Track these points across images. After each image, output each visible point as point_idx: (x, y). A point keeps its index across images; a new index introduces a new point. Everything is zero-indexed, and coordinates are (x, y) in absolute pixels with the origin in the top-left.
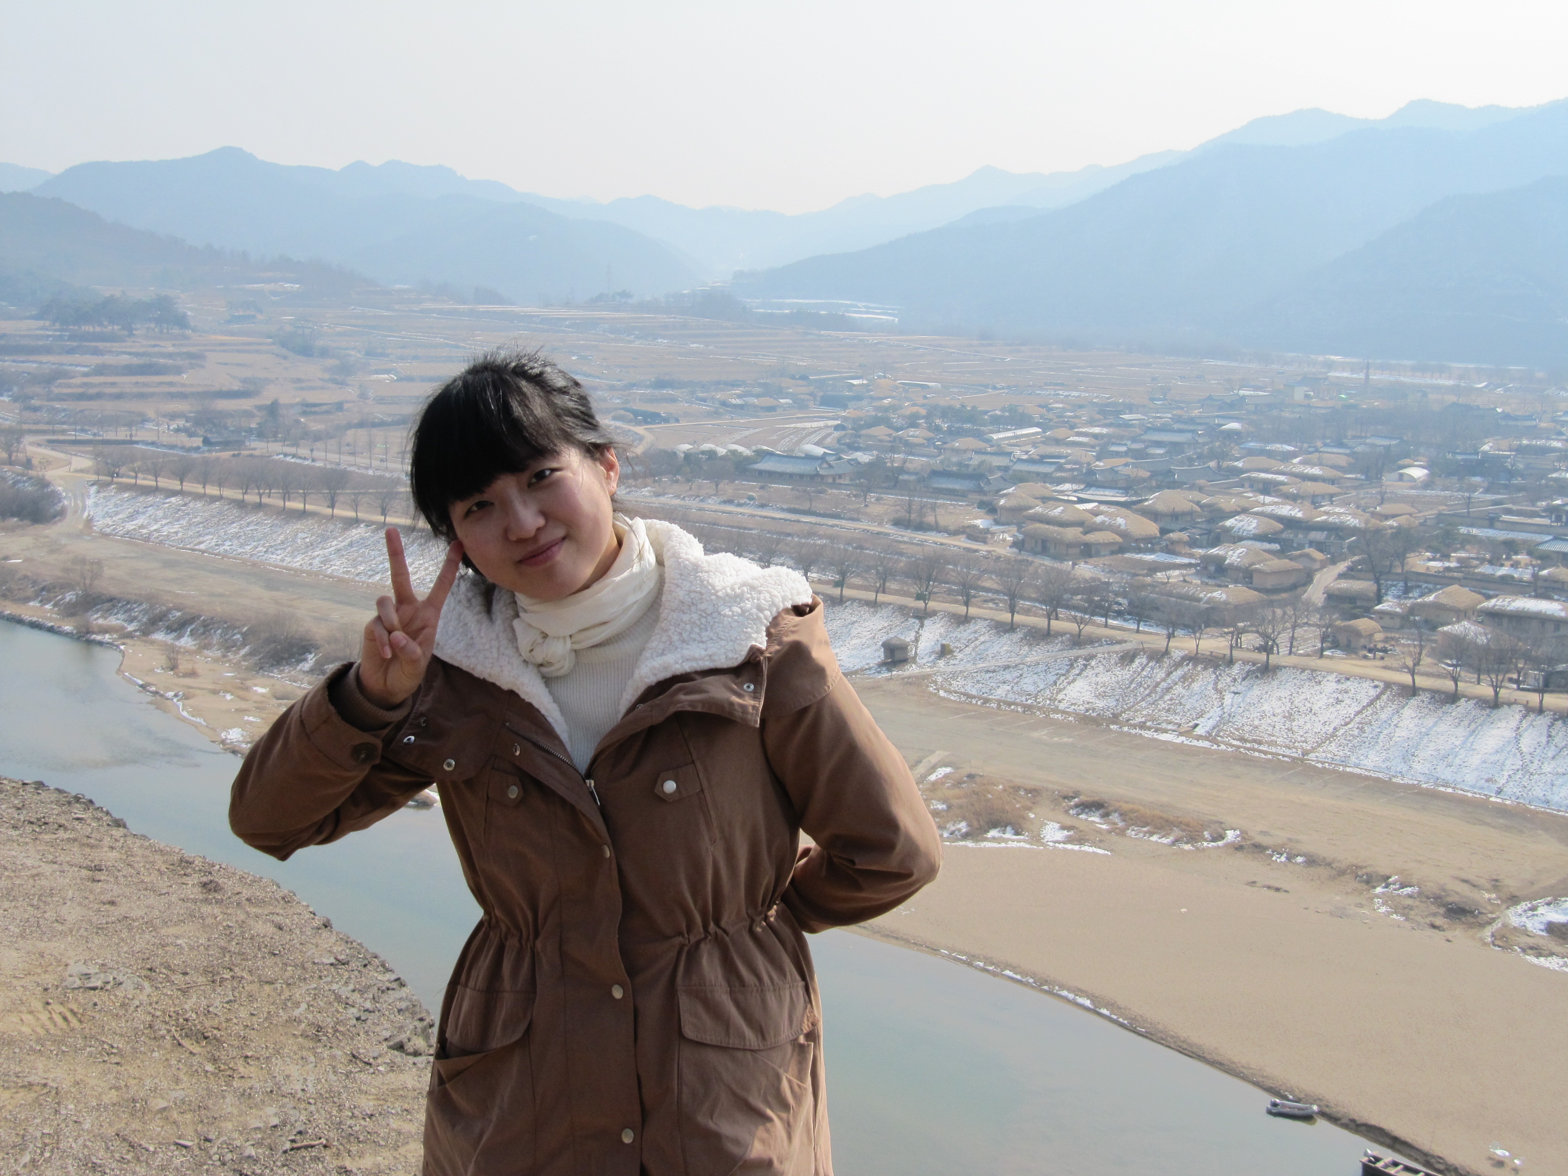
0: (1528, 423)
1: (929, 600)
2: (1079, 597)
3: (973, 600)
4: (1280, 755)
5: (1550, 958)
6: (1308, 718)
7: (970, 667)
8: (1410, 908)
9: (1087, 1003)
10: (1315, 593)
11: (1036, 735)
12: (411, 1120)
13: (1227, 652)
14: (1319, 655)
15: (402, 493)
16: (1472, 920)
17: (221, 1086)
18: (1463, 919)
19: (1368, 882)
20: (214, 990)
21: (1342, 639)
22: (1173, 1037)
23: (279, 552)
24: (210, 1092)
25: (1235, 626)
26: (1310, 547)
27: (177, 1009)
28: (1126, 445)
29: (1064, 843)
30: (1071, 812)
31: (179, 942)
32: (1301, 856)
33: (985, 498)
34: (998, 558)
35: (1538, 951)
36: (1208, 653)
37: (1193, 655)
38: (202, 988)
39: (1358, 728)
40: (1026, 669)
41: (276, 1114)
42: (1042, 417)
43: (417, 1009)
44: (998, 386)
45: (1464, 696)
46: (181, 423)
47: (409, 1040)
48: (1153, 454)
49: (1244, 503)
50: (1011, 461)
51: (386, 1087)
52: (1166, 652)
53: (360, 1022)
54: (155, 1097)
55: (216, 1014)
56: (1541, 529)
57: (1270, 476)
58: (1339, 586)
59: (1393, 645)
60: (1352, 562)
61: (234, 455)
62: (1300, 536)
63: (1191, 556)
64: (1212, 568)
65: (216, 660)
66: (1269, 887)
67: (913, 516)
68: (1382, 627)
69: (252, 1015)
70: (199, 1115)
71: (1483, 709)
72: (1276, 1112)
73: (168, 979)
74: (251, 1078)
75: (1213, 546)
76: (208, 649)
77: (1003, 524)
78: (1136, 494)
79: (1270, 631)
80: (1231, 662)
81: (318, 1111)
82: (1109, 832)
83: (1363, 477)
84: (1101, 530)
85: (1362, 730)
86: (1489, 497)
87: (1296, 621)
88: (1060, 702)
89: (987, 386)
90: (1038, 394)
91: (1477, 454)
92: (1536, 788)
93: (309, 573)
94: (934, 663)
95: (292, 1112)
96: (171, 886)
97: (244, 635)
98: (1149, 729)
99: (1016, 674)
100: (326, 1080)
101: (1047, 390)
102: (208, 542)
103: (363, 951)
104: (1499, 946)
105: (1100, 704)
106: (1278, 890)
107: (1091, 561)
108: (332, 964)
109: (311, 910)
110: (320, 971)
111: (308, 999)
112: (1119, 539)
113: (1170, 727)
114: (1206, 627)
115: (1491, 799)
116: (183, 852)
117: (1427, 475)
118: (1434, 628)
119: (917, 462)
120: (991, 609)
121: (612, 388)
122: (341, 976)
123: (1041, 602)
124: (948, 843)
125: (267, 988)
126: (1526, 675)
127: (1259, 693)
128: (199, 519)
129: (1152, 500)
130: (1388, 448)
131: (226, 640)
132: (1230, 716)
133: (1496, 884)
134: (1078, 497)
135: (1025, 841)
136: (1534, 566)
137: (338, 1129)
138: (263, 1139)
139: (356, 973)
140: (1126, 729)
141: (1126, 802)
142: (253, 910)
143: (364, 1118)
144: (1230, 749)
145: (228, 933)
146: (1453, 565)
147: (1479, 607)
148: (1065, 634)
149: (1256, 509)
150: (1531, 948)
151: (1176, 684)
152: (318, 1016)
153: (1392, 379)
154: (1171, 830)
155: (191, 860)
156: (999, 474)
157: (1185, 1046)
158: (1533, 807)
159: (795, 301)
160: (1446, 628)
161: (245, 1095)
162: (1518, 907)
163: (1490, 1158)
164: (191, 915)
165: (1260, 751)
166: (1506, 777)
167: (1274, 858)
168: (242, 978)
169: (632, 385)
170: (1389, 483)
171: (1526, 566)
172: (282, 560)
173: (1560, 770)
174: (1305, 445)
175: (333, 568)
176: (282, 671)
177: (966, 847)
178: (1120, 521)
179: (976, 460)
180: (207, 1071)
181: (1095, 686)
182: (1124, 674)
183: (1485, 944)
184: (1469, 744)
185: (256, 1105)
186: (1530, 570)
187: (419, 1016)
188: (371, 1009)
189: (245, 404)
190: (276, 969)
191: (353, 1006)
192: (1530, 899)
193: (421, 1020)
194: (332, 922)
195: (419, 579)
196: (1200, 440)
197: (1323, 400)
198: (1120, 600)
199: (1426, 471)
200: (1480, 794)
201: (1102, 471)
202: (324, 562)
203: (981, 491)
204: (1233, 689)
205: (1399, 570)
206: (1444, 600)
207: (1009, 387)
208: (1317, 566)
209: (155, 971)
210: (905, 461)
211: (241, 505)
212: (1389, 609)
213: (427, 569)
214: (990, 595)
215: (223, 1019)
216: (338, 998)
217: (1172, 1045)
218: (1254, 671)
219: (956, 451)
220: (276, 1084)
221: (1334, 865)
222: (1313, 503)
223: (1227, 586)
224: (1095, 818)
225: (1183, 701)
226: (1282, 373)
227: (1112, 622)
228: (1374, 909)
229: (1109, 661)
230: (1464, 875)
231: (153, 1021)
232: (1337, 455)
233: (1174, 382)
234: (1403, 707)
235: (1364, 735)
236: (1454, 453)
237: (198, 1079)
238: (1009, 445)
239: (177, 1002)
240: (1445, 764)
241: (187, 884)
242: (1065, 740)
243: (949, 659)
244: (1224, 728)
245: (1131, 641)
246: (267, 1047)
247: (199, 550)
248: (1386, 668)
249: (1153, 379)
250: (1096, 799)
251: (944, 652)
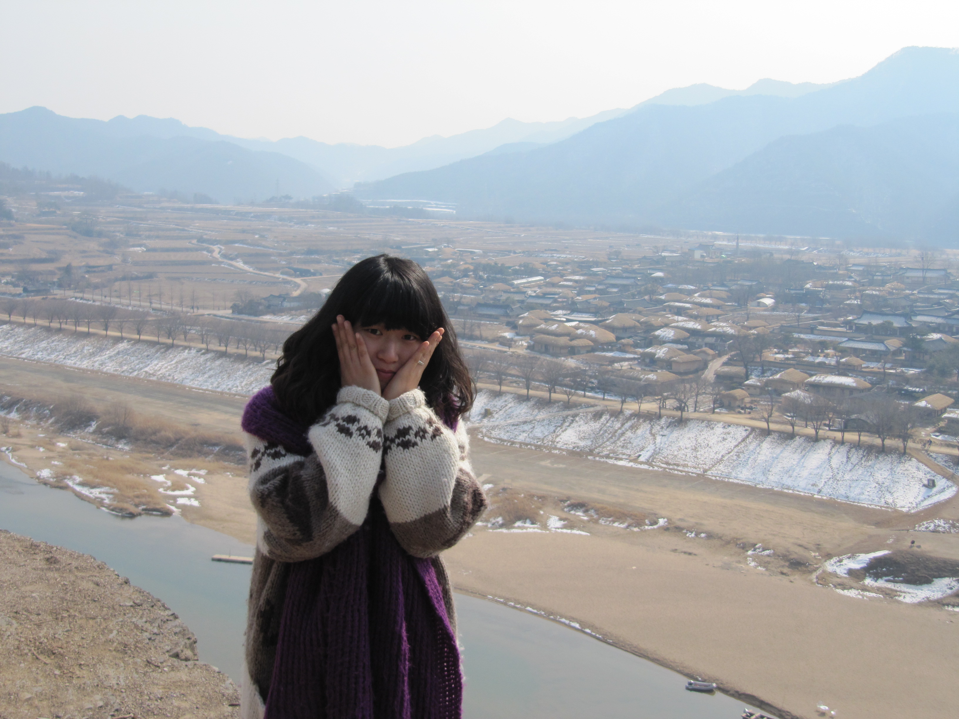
0: (832, 271)
1: (477, 382)
2: (568, 379)
3: (504, 382)
4: (690, 472)
5: (850, 590)
6: (706, 450)
7: (503, 423)
8: (768, 563)
9: (577, 626)
10: (709, 374)
11: (543, 463)
12: (186, 700)
13: (658, 411)
14: (712, 412)
15: (151, 321)
16: (804, 569)
17: (65, 683)
18: (800, 568)
19: (743, 548)
20: (58, 624)
21: (726, 402)
22: (629, 645)
23: (73, 358)
24: (58, 688)
25: (662, 395)
26: (706, 347)
27: (34, 636)
28: (594, 286)
29: (562, 528)
30: (566, 510)
31: (34, 595)
32: (704, 533)
33: (510, 320)
34: (519, 356)
35: (843, 586)
36: (646, 412)
37: (637, 413)
38: (50, 623)
39: (736, 455)
40: (536, 423)
41: (101, 699)
42: (544, 270)
43: (186, 632)
44: (517, 251)
45: (798, 435)
46: (9, 278)
47: (182, 651)
48: (611, 292)
49: (665, 320)
50: (526, 297)
51: (169, 680)
52: (621, 412)
53: (151, 641)
54: (23, 692)
55: (59, 639)
56: (841, 334)
57: (681, 304)
58: (723, 370)
59: (756, 405)
60: (731, 355)
61: (43, 299)
62: (700, 340)
63: (635, 353)
64: (647, 360)
65: (33, 427)
66: (685, 553)
67: (467, 331)
68: (749, 394)
69: (83, 638)
70: (52, 702)
71: (809, 442)
72: (691, 688)
73: (28, 618)
74: (84, 677)
75: (648, 347)
76: (28, 420)
77: (521, 336)
78: (601, 316)
79: (683, 397)
80: (660, 417)
81: (127, 697)
82: (589, 521)
83: (736, 304)
84: (580, 338)
85: (738, 456)
86: (811, 315)
87: (698, 392)
88: (557, 443)
89: (510, 252)
90: (541, 256)
91: (803, 290)
92: (841, 489)
93: (92, 371)
94: (481, 420)
95: (111, 697)
96: (26, 561)
97: (51, 411)
98: (611, 458)
99: (530, 426)
100: (132, 677)
101: (546, 253)
102: (27, 353)
103: (150, 597)
104: (821, 584)
105: (582, 444)
106: (690, 554)
107: (575, 357)
108: (131, 606)
109: (116, 573)
110: (125, 610)
111: (117, 627)
112: (591, 343)
113: (624, 457)
114: (645, 396)
115: (815, 496)
116: (32, 539)
117: (774, 303)
118: (779, 394)
119: (469, 298)
120: (515, 387)
121: (280, 255)
122: (138, 613)
123: (545, 382)
124: (491, 530)
125: (91, 622)
126: (834, 422)
127: (676, 435)
128: (21, 339)
129: (611, 319)
130: (750, 287)
131: (40, 414)
132: (659, 449)
133: (818, 547)
134: (566, 319)
135: (538, 528)
136: (837, 357)
137: (141, 707)
138: (93, 715)
139: (147, 611)
140: (597, 459)
141: (598, 503)
142: (80, 574)
143: (157, 700)
144: (660, 470)
145: (64, 588)
146: (790, 356)
147: (806, 381)
148: (560, 401)
149: (673, 324)
150: (839, 585)
151: (627, 431)
152: (125, 638)
153: (752, 245)
154: (626, 519)
155: (38, 544)
156: (518, 305)
157: (636, 650)
158: (839, 500)
159: (393, 200)
160: (787, 394)
161: (81, 689)
162: (832, 560)
163: (817, 711)
164: (41, 578)
165: (678, 470)
166: (823, 483)
167: (687, 535)
168: (75, 616)
169: (292, 253)
170: (752, 308)
171: (833, 357)
172: (75, 364)
173: (854, 478)
174: (702, 286)
175: (107, 368)
176: (76, 433)
177: (502, 533)
178: (592, 332)
179: (504, 297)
180: (56, 675)
181: (578, 433)
182: (596, 425)
183: (813, 583)
184: (801, 464)
185: (88, 694)
186: (835, 359)
187: (187, 637)
188: (157, 633)
189: (50, 267)
190: (97, 610)
191: (146, 632)
192: (839, 555)
193: (189, 639)
194: (130, 580)
195: (161, 374)
196: (639, 283)
197: (711, 258)
198: (593, 380)
199: (773, 301)
200: (808, 493)
201: (581, 303)
202: (101, 365)
203: (507, 315)
204: (661, 433)
205: (759, 360)
206: (785, 378)
207: (524, 252)
208: (710, 358)
209: (19, 614)
210: (461, 298)
211: (48, 329)
212: (753, 383)
213: (166, 368)
214: (514, 378)
215: (64, 642)
216: (136, 627)
217: (629, 650)
218: (674, 422)
219: (492, 291)
220: (100, 681)
221: (723, 538)
222: (707, 320)
223: (657, 371)
224: (580, 513)
225: (632, 441)
226: (687, 242)
227: (588, 394)
228: (747, 564)
229: (586, 417)
230: (799, 542)
231: (19, 644)
232: (721, 291)
233: (622, 248)
234: (762, 442)
235: (740, 459)
236: (789, 289)
237: (50, 680)
238: (524, 287)
239: (34, 632)
240: (788, 475)
241: (37, 559)
242: (561, 466)
243: (490, 418)
244: (657, 457)
245: (600, 405)
246: (93, 658)
247: (22, 358)
248: (752, 419)
249: (611, 247)
250: (581, 501)
251: (487, 414)
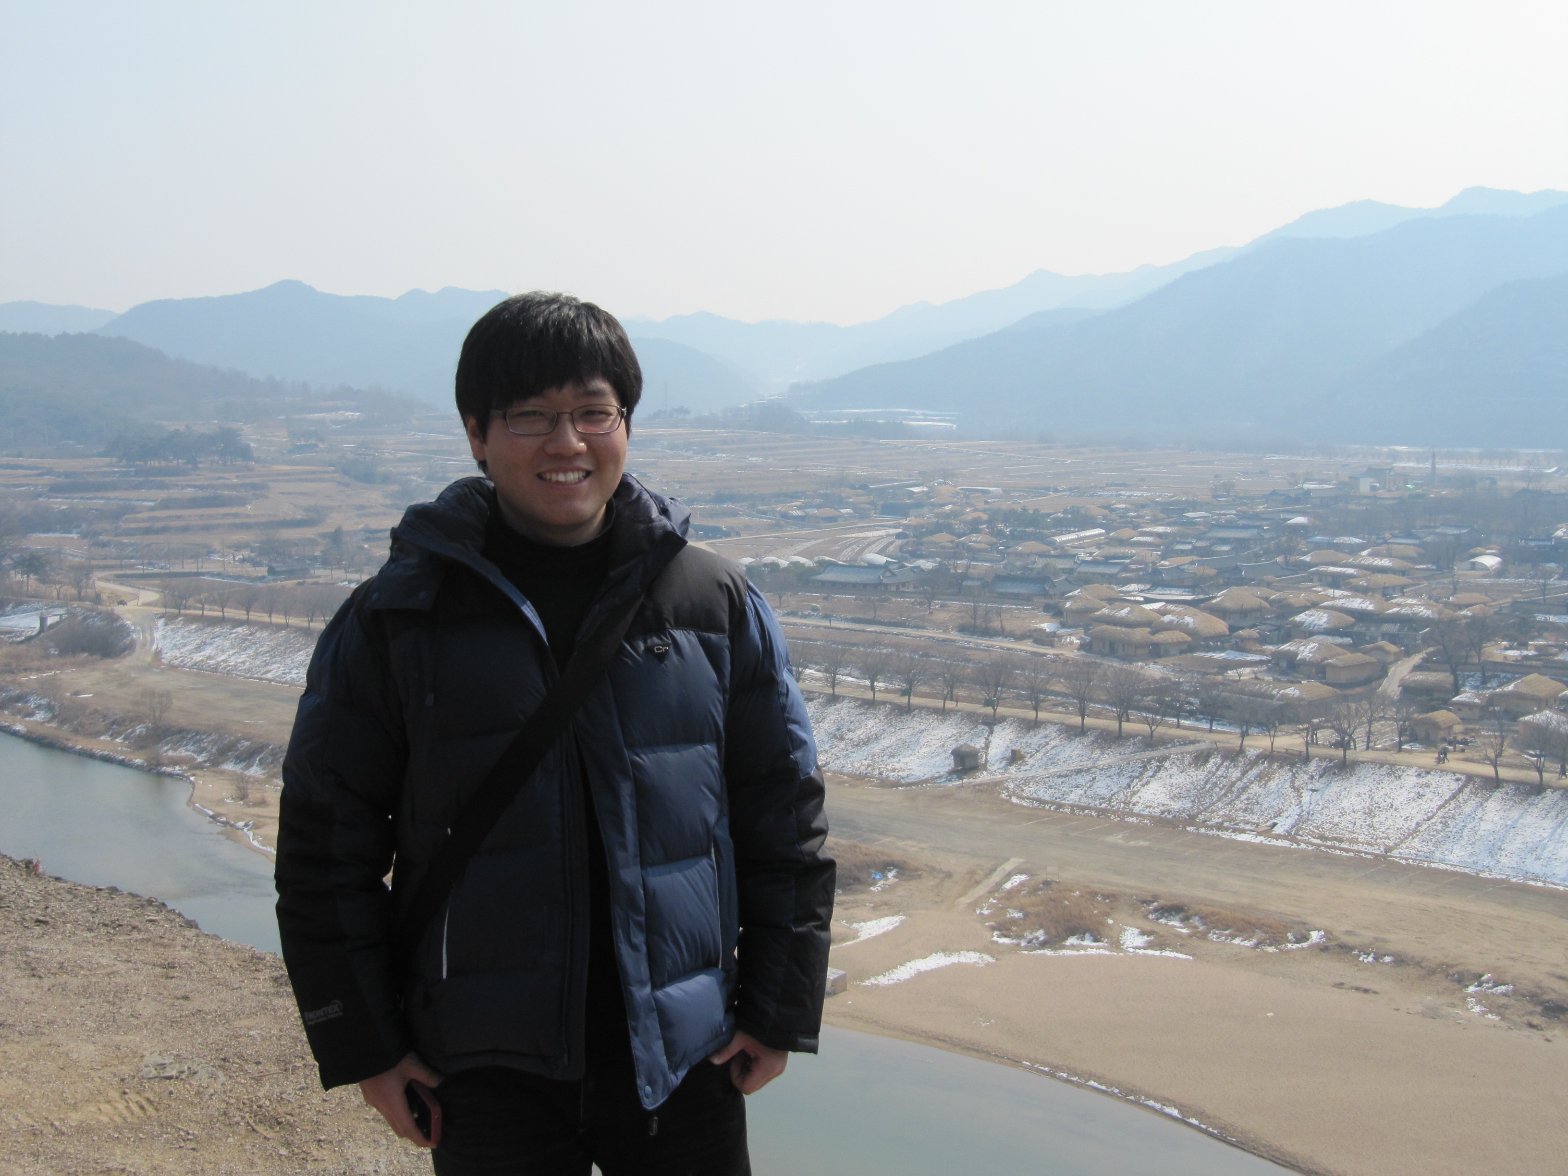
1: (997, 706)
2: (1150, 698)
3: (1042, 704)
4: (1362, 852)
6: (1389, 814)
7: (1041, 772)
8: (1506, 1007)
9: (1175, 1112)
10: (1391, 686)
11: (1111, 839)
13: (1303, 749)
14: (1397, 749)
17: (295, 1169)
18: (1562, 1017)
19: (1459, 981)
20: (287, 1078)
21: (1421, 732)
22: (1265, 1146)
25: (1310, 722)
26: (1382, 640)
27: (250, 1096)
28: (1190, 543)
29: (1145, 948)
30: (1150, 916)
31: (252, 1033)
32: (1389, 955)
33: (1051, 602)
34: (1066, 661)
36: (1284, 751)
37: (1268, 753)
38: (275, 1076)
39: (1441, 822)
40: (1098, 773)
42: (1104, 518)
44: (1059, 488)
45: (1550, 787)
46: (246, 553)
48: (1219, 552)
49: (1313, 597)
50: (1075, 563)
52: (1241, 751)
55: (289, 1101)
57: (1338, 569)
58: (1414, 678)
59: (1474, 737)
60: (1426, 653)
61: (299, 584)
62: (1373, 629)
63: (1262, 652)
64: (1284, 665)
66: (1357, 989)
67: (979, 622)
68: (1461, 719)
69: (325, 1100)
73: (241, 1068)
74: (324, 1160)
75: (1284, 642)
77: (1069, 627)
78: (1203, 592)
79: (1346, 726)
80: (1307, 759)
82: (1190, 936)
83: (1434, 567)
84: (1169, 629)
85: (1445, 824)
86: (1565, 583)
87: (1372, 715)
88: (1134, 804)
89: (1048, 489)
90: (1100, 495)
91: (1550, 540)
94: (1005, 768)
96: (243, 981)
98: (1227, 829)
99: (1088, 778)
100: (398, 1162)
101: (1109, 490)
102: (275, 671)
105: (1176, 806)
106: (1366, 991)
107: (1161, 661)
112: (1188, 638)
113: (1248, 827)
114: (1280, 724)
117: (1501, 563)
118: (1514, 718)
119: (982, 567)
120: (1060, 713)
123: (1111, 705)
124: (1026, 952)
127: (1337, 790)
128: (265, 648)
129: (1220, 597)
130: (1458, 537)
132: (1308, 813)
134: (1145, 598)
135: (1104, 948)
140: (1203, 830)
141: (1206, 905)
144: (1310, 848)
146: (1531, 653)
147: (1560, 695)
148: (1137, 736)
149: (1326, 603)
151: (1252, 783)
153: (1459, 467)
154: (1254, 932)
155: (262, 956)
156: (1064, 577)
157: (1278, 1156)
159: (853, 410)
160: (1527, 718)
164: (263, 1008)
165: (1341, 849)
167: (1361, 959)
169: (692, 501)
170: (1461, 572)
174: (1374, 537)
177: (1044, 955)
178: (1188, 620)
179: (1040, 563)
180: (281, 1155)
181: (1169, 788)
182: (1198, 775)
184: (1557, 836)
189: (309, 533)
196: (1266, 536)
197: (1389, 491)
198: (1192, 699)
199: (1498, 559)
201: (1168, 570)
203: (1046, 595)
204: (1310, 786)
205: (1476, 660)
206: (1524, 690)
207: (1070, 490)
208: (1391, 658)
209: (228, 1061)
210: (968, 567)
211: (307, 632)
212: (1467, 700)
214: (1059, 698)
215: (296, 1105)
217: (1265, 1155)
218: (1331, 768)
219: (1019, 555)
220: (349, 1166)
221: (1423, 965)
222: (1384, 595)
223: (1300, 682)
224: (1175, 923)
225: (1260, 800)
226: (1347, 465)
227: (1184, 722)
228: (1468, 1009)
229: (1182, 761)
230: (1559, 971)
231: (227, 1108)
232: (1407, 546)
233: (1237, 478)
234: (1487, 800)
235: (1448, 829)
236: (1527, 540)
237: (273, 1163)
238: (1073, 547)
239: (250, 1089)
240: (1534, 857)
241: (260, 979)
242: (1142, 843)
243: (1020, 764)
244: (1304, 826)
245: (1204, 741)
246: (339, 1131)
247: (267, 679)
248: (1466, 760)
249: (1216, 476)
250: (1175, 902)
251: (1015, 758)
